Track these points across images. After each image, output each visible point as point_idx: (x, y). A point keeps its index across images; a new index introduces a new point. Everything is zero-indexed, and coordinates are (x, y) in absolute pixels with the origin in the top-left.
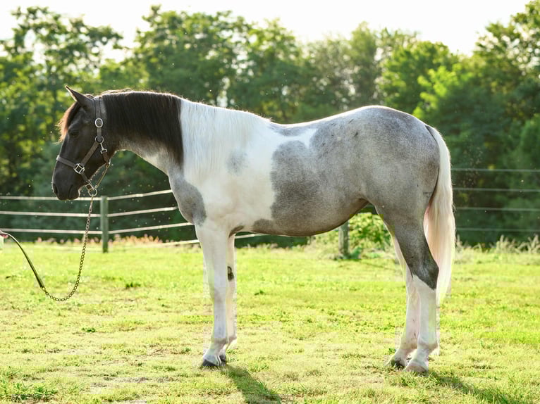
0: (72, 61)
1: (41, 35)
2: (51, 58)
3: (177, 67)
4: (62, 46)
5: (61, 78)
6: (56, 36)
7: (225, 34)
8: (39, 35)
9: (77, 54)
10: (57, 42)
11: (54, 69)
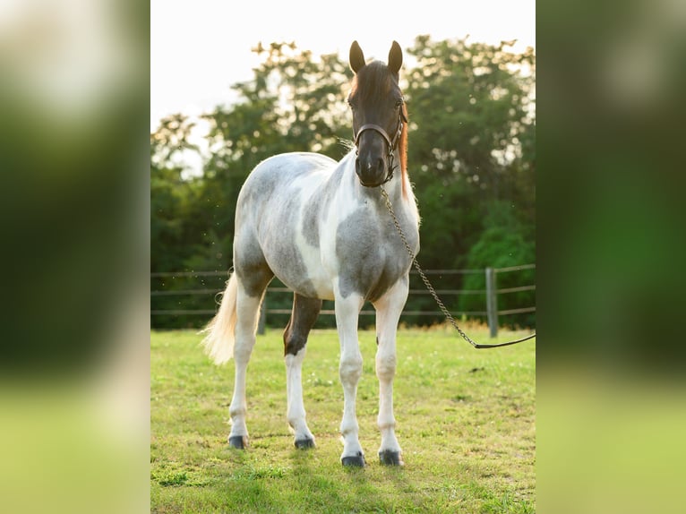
0: (325, 107)
1: (288, 75)
2: (300, 104)
3: (456, 110)
4: (312, 89)
5: (313, 127)
6: (305, 76)
7: (511, 68)
8: (285, 75)
9: (331, 97)
10: (306, 83)
11: (302, 117)
